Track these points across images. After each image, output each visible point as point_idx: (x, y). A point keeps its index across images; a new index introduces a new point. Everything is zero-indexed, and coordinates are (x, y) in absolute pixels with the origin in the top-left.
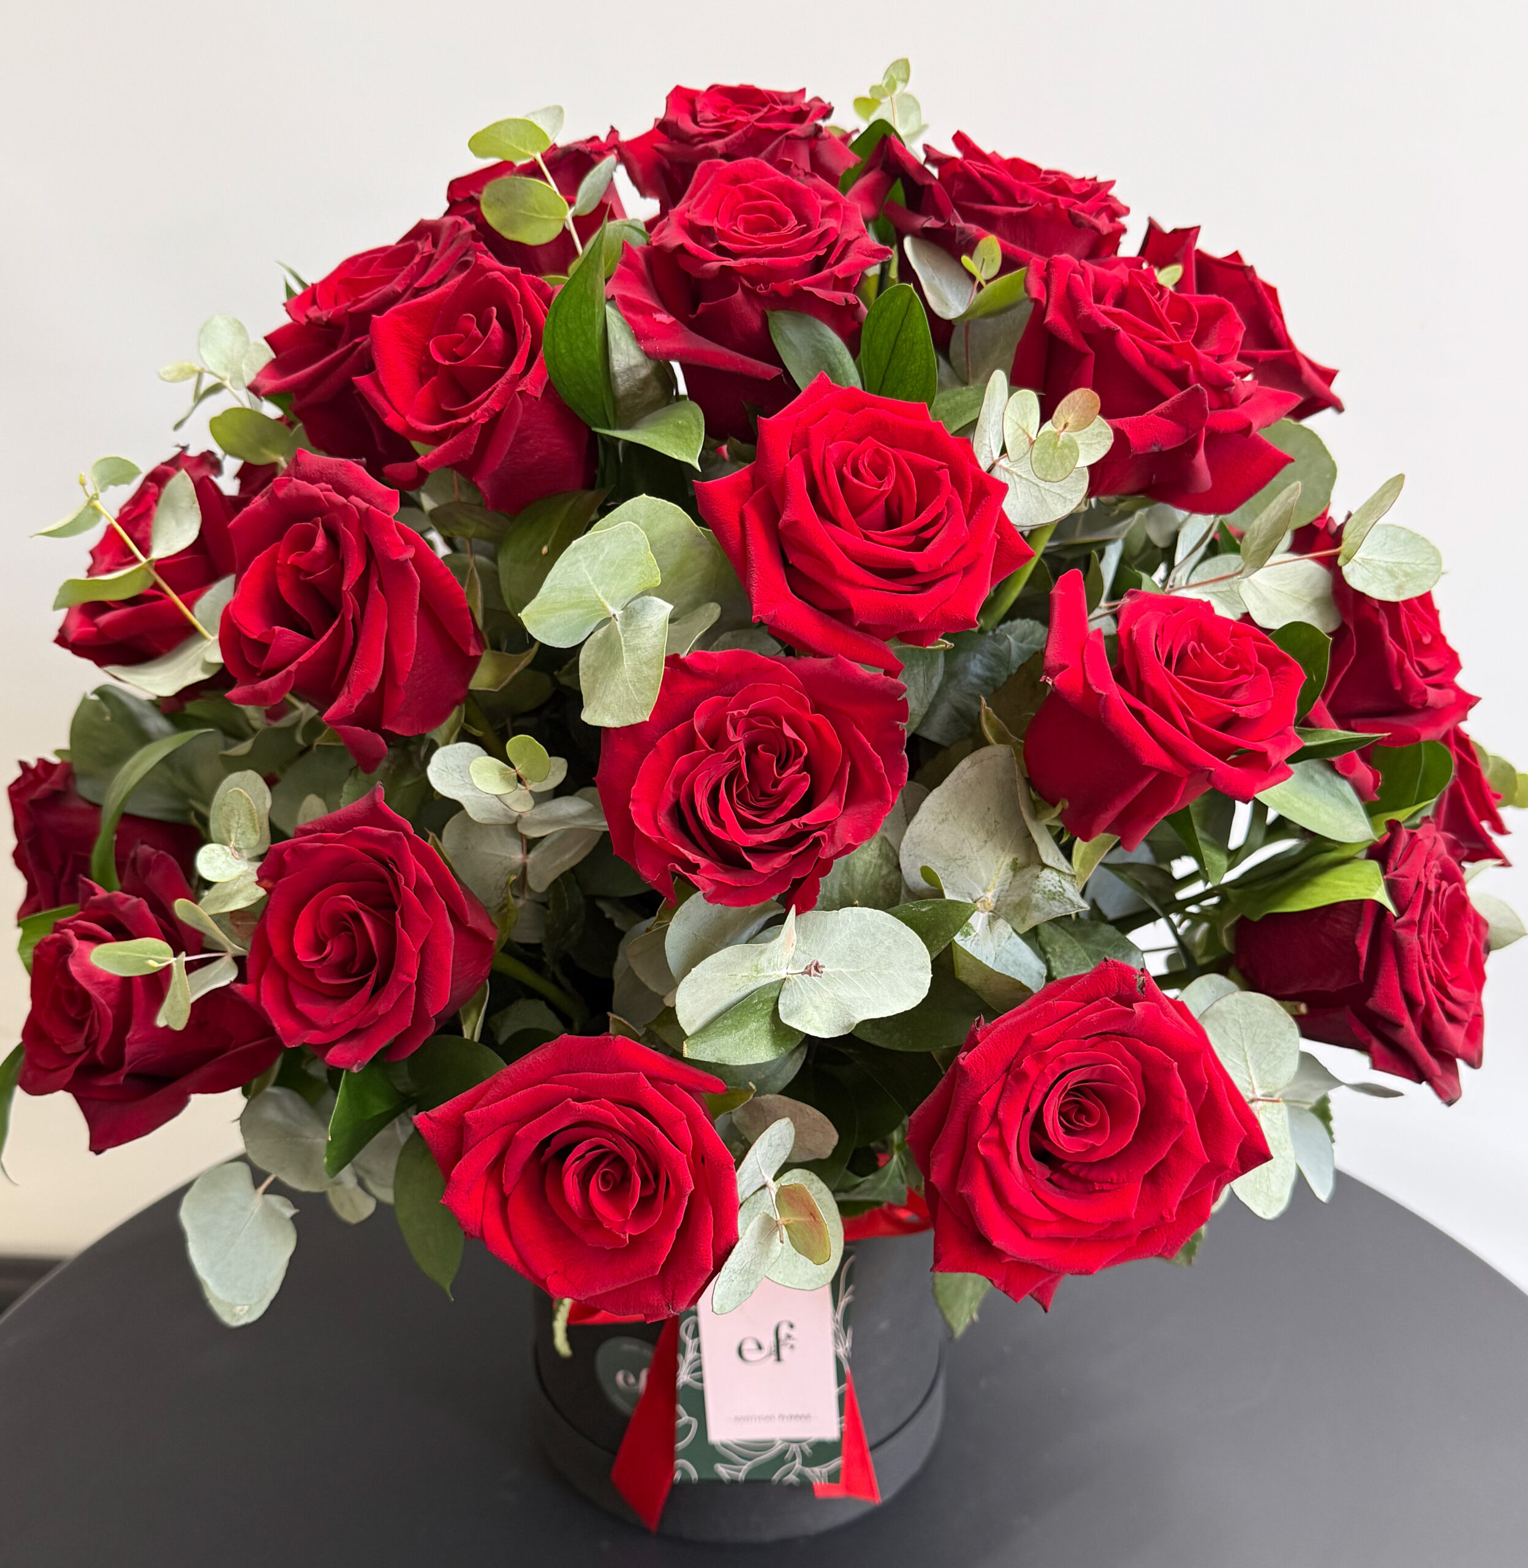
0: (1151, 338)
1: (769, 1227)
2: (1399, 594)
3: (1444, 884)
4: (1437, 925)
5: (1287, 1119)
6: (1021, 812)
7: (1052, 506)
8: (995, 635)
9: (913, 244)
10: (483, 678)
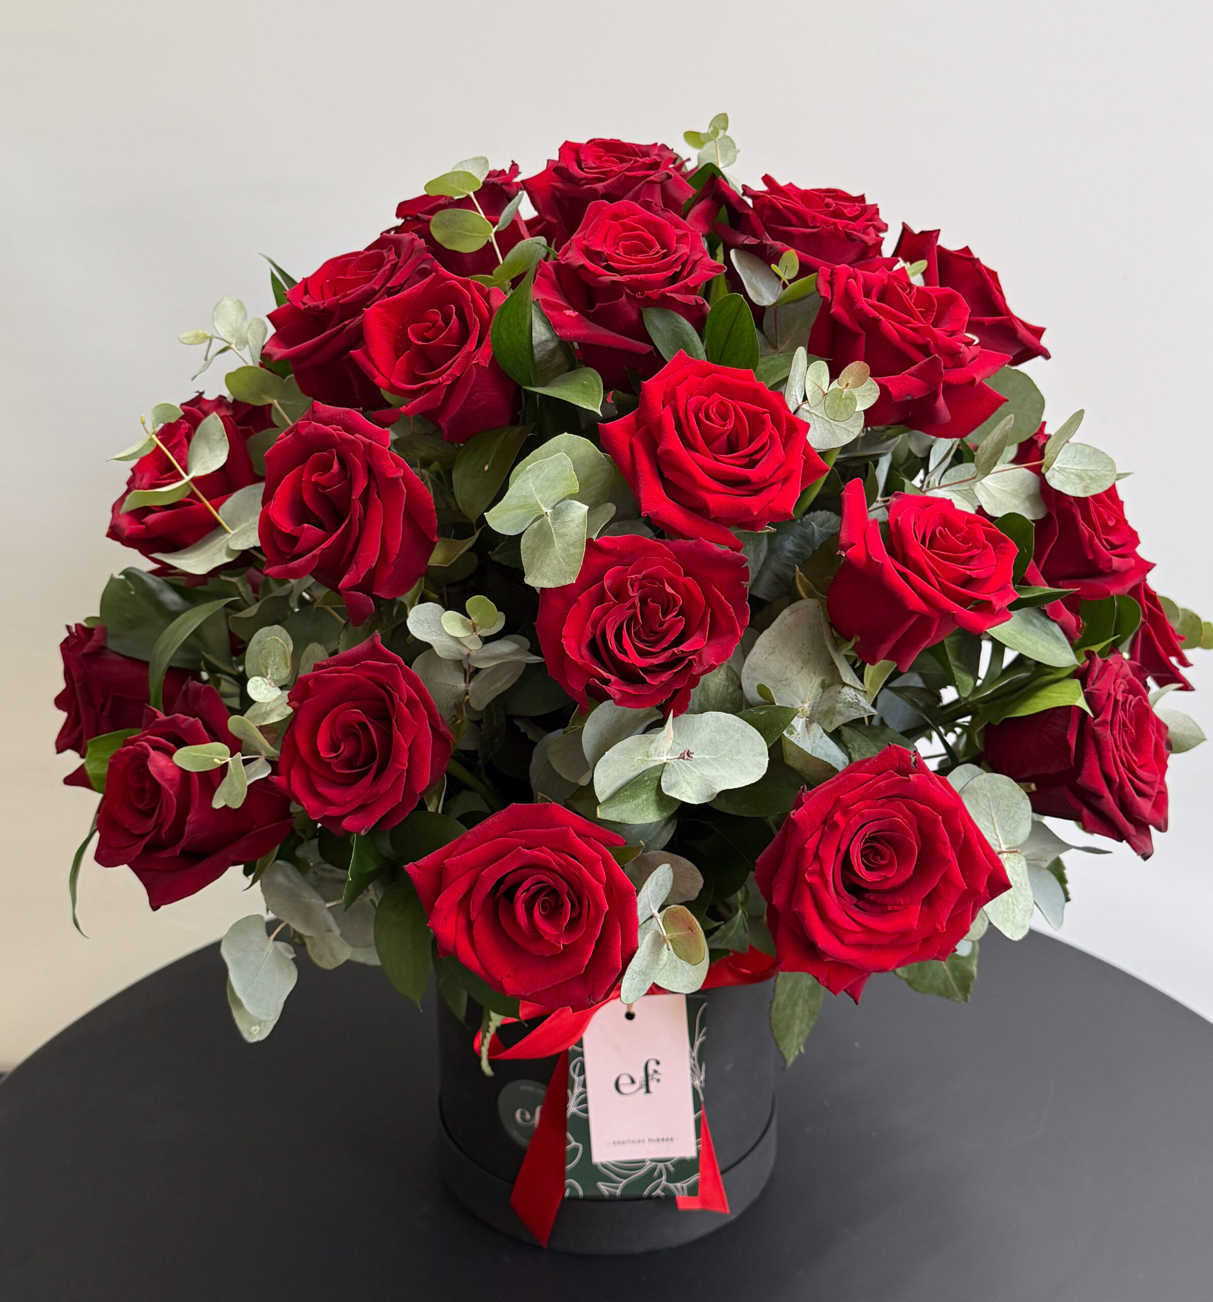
0: (903, 322)
1: (658, 941)
2: (1086, 492)
3: (1131, 697)
4: (1125, 725)
5: (1025, 868)
6: (826, 645)
7: (840, 436)
8: (802, 522)
9: (736, 254)
10: (437, 558)
